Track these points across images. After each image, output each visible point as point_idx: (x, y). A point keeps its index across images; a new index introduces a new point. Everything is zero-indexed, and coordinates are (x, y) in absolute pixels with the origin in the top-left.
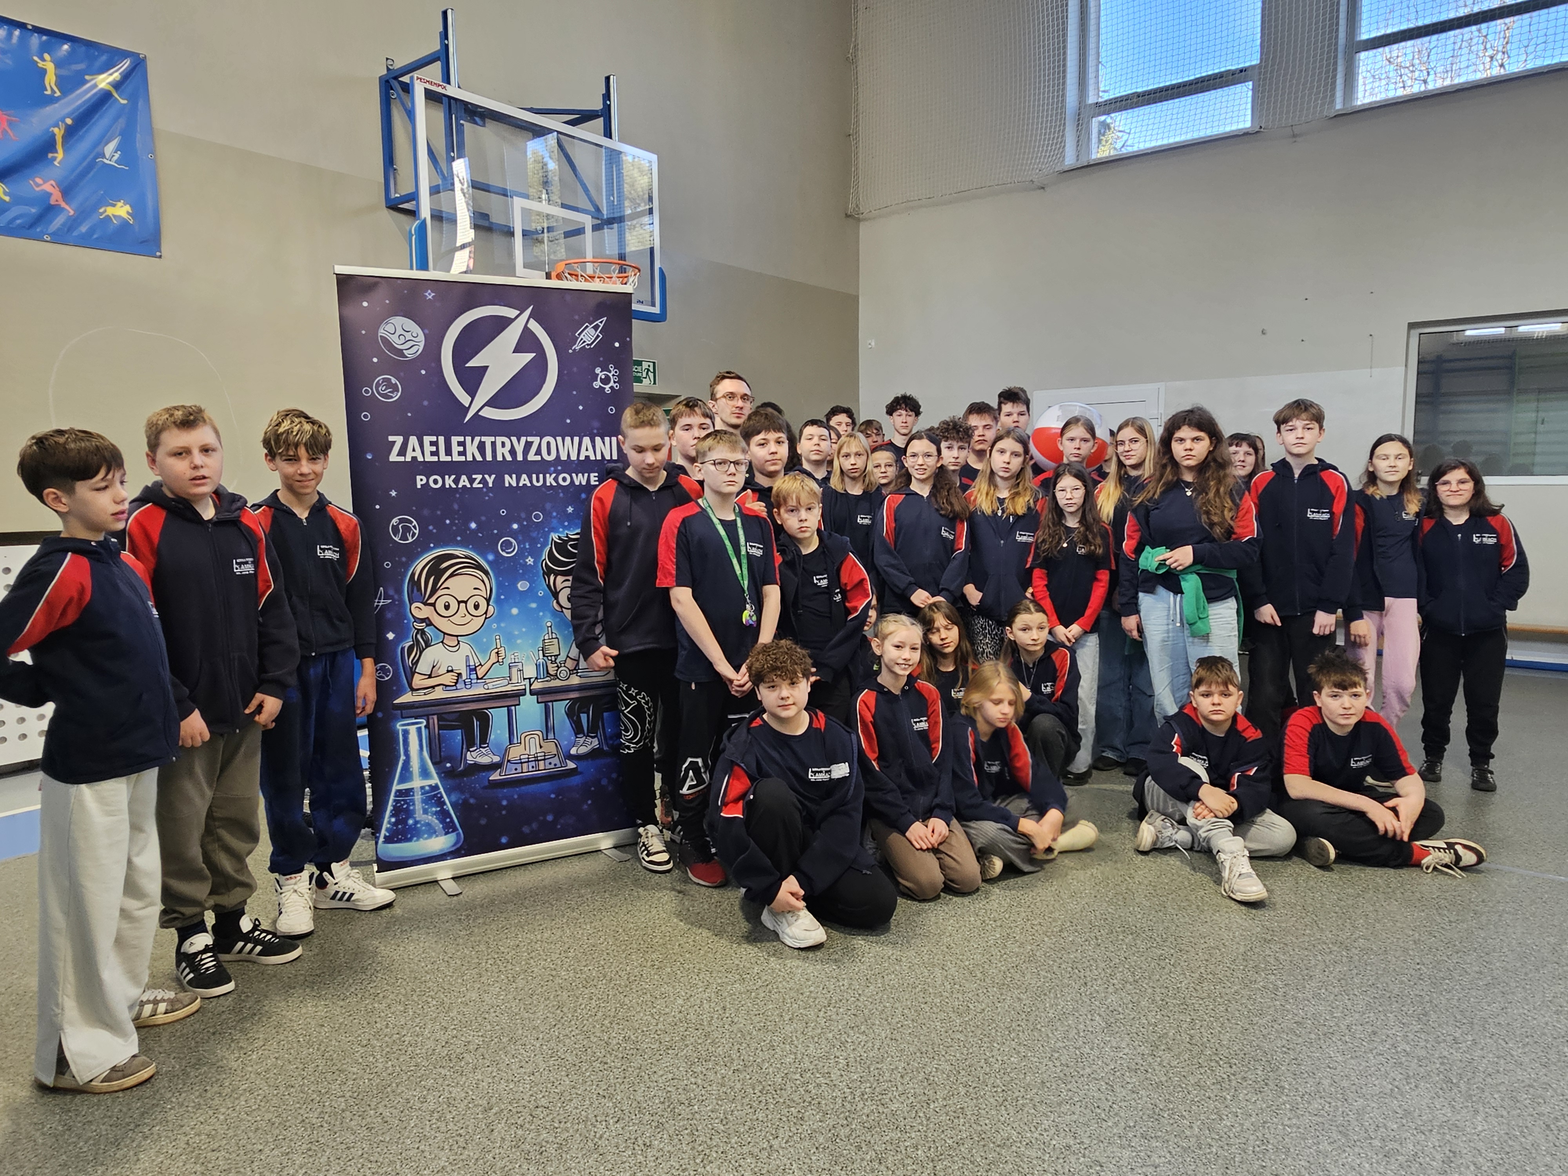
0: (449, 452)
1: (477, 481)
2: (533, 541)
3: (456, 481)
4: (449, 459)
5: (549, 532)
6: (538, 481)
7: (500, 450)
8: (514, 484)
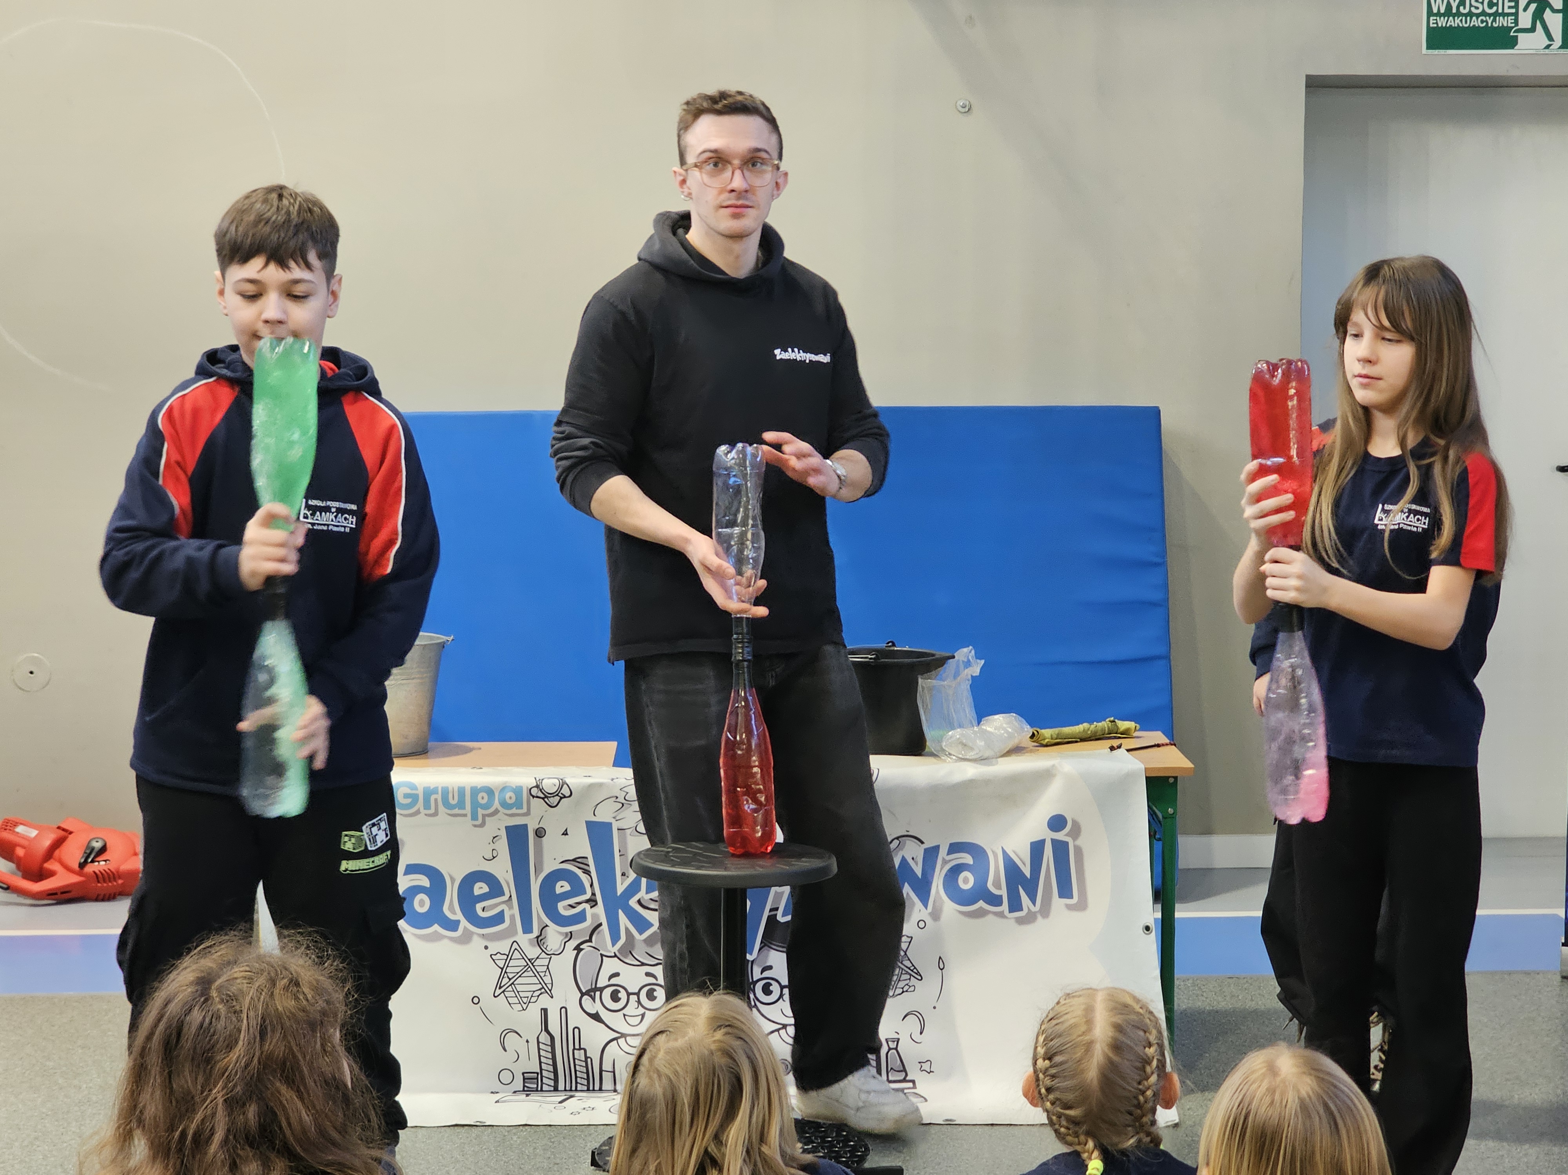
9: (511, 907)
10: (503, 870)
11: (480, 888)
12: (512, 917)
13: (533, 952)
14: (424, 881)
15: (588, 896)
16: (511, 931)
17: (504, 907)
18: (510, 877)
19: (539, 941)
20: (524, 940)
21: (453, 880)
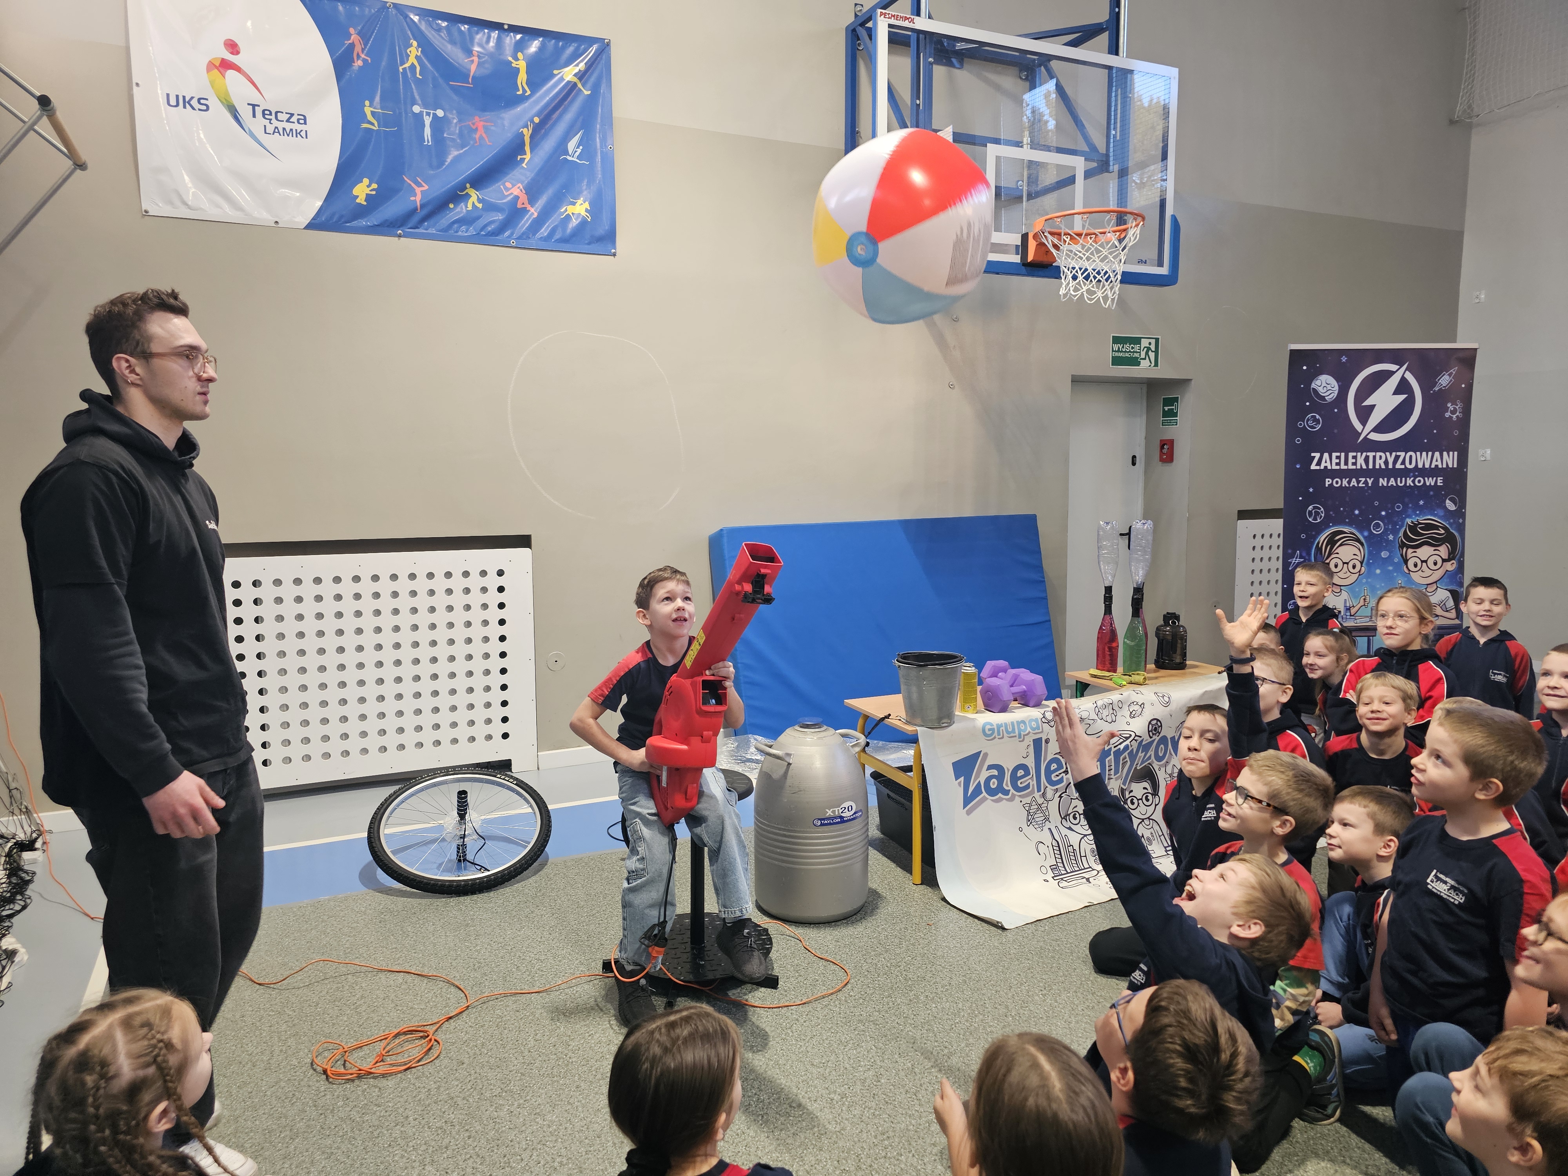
0: (1346, 463)
1: (1362, 482)
2: (1395, 524)
3: (1349, 483)
4: (1346, 467)
5: (1405, 518)
6: (1401, 482)
7: (1378, 461)
8: (1385, 484)
9: (1033, 781)
10: (1030, 763)
11: (1021, 773)
12: (1033, 785)
13: (1041, 800)
14: (995, 772)
15: (1064, 769)
16: (1033, 792)
17: (1030, 781)
18: (1033, 765)
19: (1044, 795)
20: (1037, 795)
21: (1008, 770)
